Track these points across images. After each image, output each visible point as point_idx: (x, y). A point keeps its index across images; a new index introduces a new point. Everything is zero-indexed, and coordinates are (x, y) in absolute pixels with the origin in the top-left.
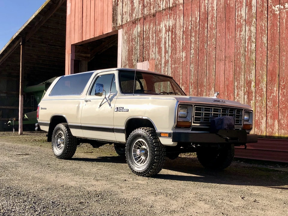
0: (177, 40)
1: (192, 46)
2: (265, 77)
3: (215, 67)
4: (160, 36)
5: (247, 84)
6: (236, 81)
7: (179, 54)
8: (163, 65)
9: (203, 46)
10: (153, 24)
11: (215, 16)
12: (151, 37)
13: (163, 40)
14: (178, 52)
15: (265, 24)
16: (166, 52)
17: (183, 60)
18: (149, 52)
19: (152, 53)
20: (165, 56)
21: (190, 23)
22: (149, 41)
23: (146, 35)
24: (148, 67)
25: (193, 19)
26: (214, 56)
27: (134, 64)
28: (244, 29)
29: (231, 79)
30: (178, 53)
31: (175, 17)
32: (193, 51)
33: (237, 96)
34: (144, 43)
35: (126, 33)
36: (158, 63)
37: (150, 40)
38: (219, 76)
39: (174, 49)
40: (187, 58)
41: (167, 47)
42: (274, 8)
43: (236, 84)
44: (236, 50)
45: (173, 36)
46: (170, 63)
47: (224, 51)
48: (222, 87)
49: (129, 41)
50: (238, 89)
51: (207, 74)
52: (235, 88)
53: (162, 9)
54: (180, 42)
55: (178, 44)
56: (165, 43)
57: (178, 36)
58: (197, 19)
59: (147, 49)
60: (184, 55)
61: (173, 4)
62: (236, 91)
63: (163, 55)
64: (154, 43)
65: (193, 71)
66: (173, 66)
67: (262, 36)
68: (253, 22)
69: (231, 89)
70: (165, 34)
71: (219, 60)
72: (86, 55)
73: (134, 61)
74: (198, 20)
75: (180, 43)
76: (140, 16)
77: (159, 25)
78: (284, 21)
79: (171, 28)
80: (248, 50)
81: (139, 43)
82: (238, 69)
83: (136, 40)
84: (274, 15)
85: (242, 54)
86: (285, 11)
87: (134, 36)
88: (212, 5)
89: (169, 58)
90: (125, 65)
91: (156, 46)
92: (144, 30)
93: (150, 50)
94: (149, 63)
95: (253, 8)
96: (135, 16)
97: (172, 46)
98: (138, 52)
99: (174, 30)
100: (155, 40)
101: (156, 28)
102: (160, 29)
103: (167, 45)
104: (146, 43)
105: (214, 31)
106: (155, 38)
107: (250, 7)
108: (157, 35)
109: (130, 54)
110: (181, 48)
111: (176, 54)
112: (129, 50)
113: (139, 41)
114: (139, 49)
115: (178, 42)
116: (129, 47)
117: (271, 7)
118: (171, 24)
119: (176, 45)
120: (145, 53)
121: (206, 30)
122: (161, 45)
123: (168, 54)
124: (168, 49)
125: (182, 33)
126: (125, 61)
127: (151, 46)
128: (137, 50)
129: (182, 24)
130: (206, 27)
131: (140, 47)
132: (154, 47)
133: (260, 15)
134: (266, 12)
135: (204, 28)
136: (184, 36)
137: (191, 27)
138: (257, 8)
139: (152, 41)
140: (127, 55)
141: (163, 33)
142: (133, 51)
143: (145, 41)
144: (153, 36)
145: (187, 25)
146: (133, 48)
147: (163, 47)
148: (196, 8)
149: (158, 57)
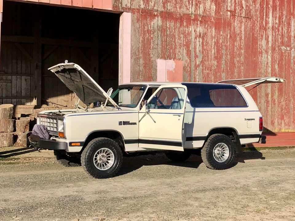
0: (209, 49)
1: (223, 58)
2: (277, 92)
4: (189, 39)
5: (266, 95)
6: (259, 92)
7: (210, 62)
8: (193, 68)
10: (179, 23)
11: (243, 38)
12: (177, 36)
13: (193, 44)
14: (210, 60)
15: (276, 57)
16: (196, 56)
18: (174, 51)
19: (179, 54)
20: (195, 60)
21: (221, 37)
22: (174, 40)
23: (170, 32)
24: (174, 67)
25: (224, 35)
26: (242, 71)
27: (153, 59)
28: (263, 56)
31: (206, 27)
34: (168, 40)
36: (187, 65)
37: (177, 39)
39: (205, 56)
40: (219, 67)
41: (198, 52)
42: (281, 48)
43: (259, 94)
44: (258, 69)
45: (205, 43)
46: (201, 68)
49: (144, 31)
53: (190, 13)
56: (195, 47)
57: (209, 45)
58: (228, 36)
59: (172, 47)
60: (216, 63)
61: (203, 13)
63: (193, 58)
64: (181, 43)
66: (205, 71)
67: (275, 64)
68: (269, 53)
70: (195, 39)
73: (151, 56)
74: (229, 37)
75: (212, 52)
76: (161, 9)
77: (188, 28)
78: (287, 58)
79: (202, 35)
80: (266, 72)
83: (156, 33)
84: (282, 52)
85: (263, 74)
86: (287, 51)
87: (152, 28)
88: (240, 28)
89: (200, 63)
90: (137, 58)
91: (184, 48)
92: (167, 26)
93: (176, 49)
94: (174, 63)
95: (269, 43)
96: (153, 6)
97: (203, 52)
98: (159, 47)
99: (205, 38)
100: (182, 41)
101: (184, 29)
102: (188, 32)
103: (197, 50)
104: (170, 41)
105: (242, 50)
106: (182, 39)
107: (268, 42)
108: (185, 37)
109: (146, 47)
110: (212, 56)
111: (208, 61)
112: (143, 41)
113: (159, 35)
114: (160, 44)
115: (210, 51)
116: (144, 38)
117: (280, 47)
118: (201, 31)
119: (208, 52)
120: (169, 51)
121: (236, 48)
122: (190, 48)
123: (198, 59)
124: (199, 54)
125: (214, 43)
126: (137, 53)
127: (177, 45)
128: (157, 45)
129: (213, 35)
130: (235, 45)
131: (162, 43)
132: (182, 48)
133: (273, 49)
134: (277, 49)
135: (233, 45)
136: (215, 46)
137: (222, 41)
138: (272, 44)
139: (179, 41)
140: (141, 47)
141: (192, 37)
142: (150, 44)
143: (169, 39)
144: (179, 37)
145: (218, 38)
146: (151, 41)
147: (193, 51)
148: (227, 26)
149: (186, 58)
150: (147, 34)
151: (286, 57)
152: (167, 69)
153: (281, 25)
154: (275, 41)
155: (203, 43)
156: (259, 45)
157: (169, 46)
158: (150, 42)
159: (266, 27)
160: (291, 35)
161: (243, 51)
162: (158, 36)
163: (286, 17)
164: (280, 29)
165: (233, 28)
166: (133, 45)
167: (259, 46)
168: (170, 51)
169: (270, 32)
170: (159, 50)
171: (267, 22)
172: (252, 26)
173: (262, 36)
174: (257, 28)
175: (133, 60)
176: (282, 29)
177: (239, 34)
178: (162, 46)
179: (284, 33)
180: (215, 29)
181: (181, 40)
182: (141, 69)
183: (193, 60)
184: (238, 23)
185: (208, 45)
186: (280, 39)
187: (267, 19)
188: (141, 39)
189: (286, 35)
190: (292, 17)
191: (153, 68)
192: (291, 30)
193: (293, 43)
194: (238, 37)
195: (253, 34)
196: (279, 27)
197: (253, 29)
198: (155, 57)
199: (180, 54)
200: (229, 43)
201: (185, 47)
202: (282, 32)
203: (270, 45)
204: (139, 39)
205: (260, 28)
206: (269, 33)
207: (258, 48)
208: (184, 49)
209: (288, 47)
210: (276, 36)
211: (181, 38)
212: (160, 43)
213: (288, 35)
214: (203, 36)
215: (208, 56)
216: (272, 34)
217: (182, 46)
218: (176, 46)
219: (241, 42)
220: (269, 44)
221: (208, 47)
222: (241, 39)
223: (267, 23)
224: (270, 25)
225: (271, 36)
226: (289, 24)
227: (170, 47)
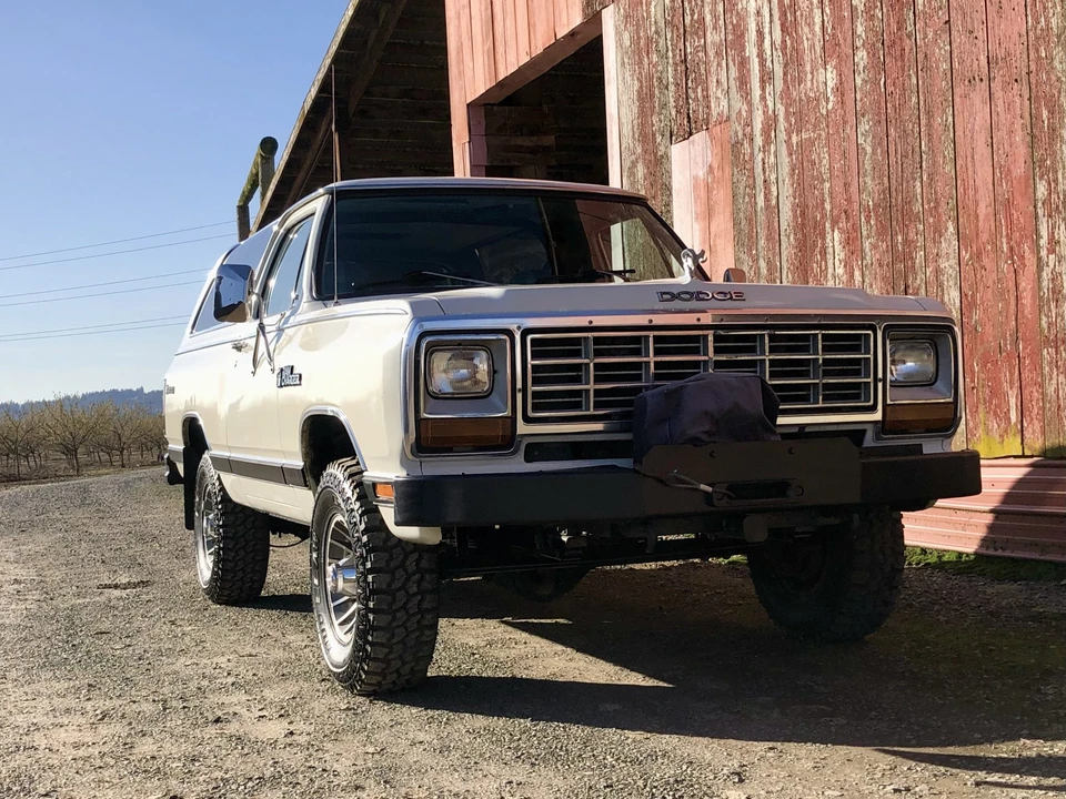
0: (802, 15)
1: (858, 33)
3: (950, 119)
4: (740, 6)
6: (1041, 178)
7: (812, 80)
8: (759, 141)
9: (901, 24)
12: (708, 18)
13: (752, 27)
14: (808, 68)
16: (766, 78)
17: (830, 107)
18: (706, 89)
19: (719, 94)
20: (763, 98)
22: (703, 41)
23: (692, 15)
24: (710, 159)
26: (945, 66)
27: (662, 150)
29: (1019, 169)
30: (809, 76)
32: (865, 53)
33: (1051, 251)
34: (689, 51)
35: (627, 16)
36: (740, 135)
37: (708, 34)
38: (969, 159)
39: (793, 59)
40: (843, 95)
41: (769, 53)
43: (1042, 190)
44: (1030, 19)
46: (783, 129)
47: (981, 35)
48: (987, 215)
49: (640, 51)
50: (1050, 216)
51: (924, 156)
52: (1040, 212)
54: (813, 18)
55: (806, 29)
56: (760, 34)
59: (700, 75)
60: (831, 77)
62: (1045, 226)
63: (757, 92)
64: (721, 43)
65: (869, 150)
66: (795, 139)
69: (1022, 221)
71: (967, 83)
72: (534, 138)
75: (810, 25)
81: (670, 54)
82: (1045, 114)
83: (662, 42)
85: (1059, 37)
87: (653, 29)
89: (779, 106)
91: (730, 58)
93: (709, 78)
94: (709, 143)
97: (784, 46)
98: (670, 95)
100: (723, 28)
103: (768, 42)
104: (694, 50)
106: (721, 21)
108: (730, 6)
109: (646, 109)
110: (817, 46)
111: (800, 79)
112: (639, 93)
113: (669, 44)
114: (672, 81)
115: (806, 22)
116: (640, 79)
119: (800, 37)
120: (693, 95)
122: (747, 49)
123: (772, 87)
124: (773, 62)
126: (632, 146)
127: (712, 58)
128: (668, 86)
131: (676, 71)
132: (725, 63)
139: (715, 36)
140: (636, 117)
142: (654, 94)
143: (690, 44)
144: (715, 15)
146: (655, 80)
147: (754, 56)
149: (739, 104)
150: (646, 58)
152: (694, 179)
157: (693, 76)
158: (653, 86)
162: (666, 50)
168: (696, 95)
178: (677, 85)
181: (719, 28)
183: (758, 99)
188: (636, 85)
191: (664, 186)
201: (733, 52)
204: (632, 88)
208: (731, 65)
211: (719, 17)
212: (671, 78)
215: (802, 56)
217: (724, 52)
218: (709, 64)
221: (799, 7)
227: (695, 78)
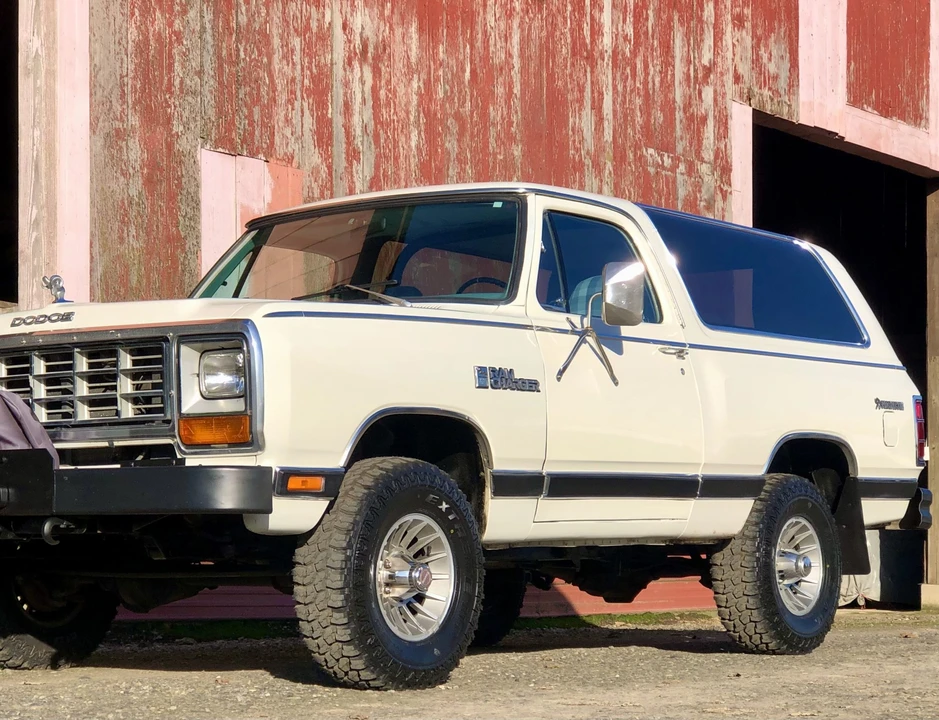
4: (323, 61)
11: (517, 90)
12: (276, 42)
13: (338, 91)
14: (402, 175)
16: (353, 155)
18: (267, 114)
19: (288, 132)
21: (441, 73)
22: (265, 60)
23: (251, 19)
24: (268, 197)
25: (450, 62)
27: (183, 145)
28: (587, 182)
31: (387, 12)
34: (242, 54)
36: (317, 192)
37: (276, 58)
39: (387, 157)
41: (359, 132)
42: (645, 153)
45: (382, 93)
54: (410, 133)
55: (403, 139)
56: (348, 107)
57: (400, 103)
58: (464, 71)
59: (259, 96)
63: (340, 162)
64: (293, 80)
68: (607, 172)
70: (348, 68)
73: (177, 128)
74: (467, 75)
75: (408, 138)
77: (318, 7)
79: (371, 49)
83: (192, 14)
84: (647, 175)
86: (663, 173)
88: (506, 42)
90: (118, 131)
91: (306, 105)
93: (275, 109)
94: (268, 177)
95: (606, 124)
97: (376, 137)
98: (207, 88)
99: (383, 68)
100: (299, 67)
101: (304, 11)
102: (320, 27)
103: (356, 120)
104: (251, 61)
105: (514, 146)
106: (297, 58)
107: (600, 120)
108: (309, 51)
109: (154, 76)
110: (412, 160)
111: (395, 179)
112: (142, 47)
113: (208, 26)
114: (212, 73)
115: (402, 131)
116: (143, 31)
117: (640, 148)
118: (368, 33)
119: (394, 140)
120: (245, 110)
121: (492, 132)
122: (330, 111)
123: (360, 168)
124: (362, 144)
125: (415, 97)
126: (117, 107)
127: (279, 88)
128: (200, 73)
129: (413, 60)
130: (492, 118)
131: (221, 66)
132: (297, 104)
133: (620, 158)
134: (631, 155)
135: (484, 115)
136: (422, 115)
137: (446, 92)
138: (614, 131)
139: (286, 67)
140: (131, 75)
141: (335, 56)
142: (171, 67)
143: (245, 50)
144: (287, 45)
145: (429, 73)
146: (175, 51)
147: (338, 121)
148: (459, 23)
149: (315, 158)
150: (158, 14)
151: (661, 199)
152: (242, 207)
153: (642, 49)
154: (624, 118)
155: (375, 90)
156: (573, 130)
157: (248, 89)
158: (171, 56)
159: (593, 49)
160: (674, 101)
161: (517, 151)
162: (203, 29)
163: (658, 16)
164: (639, 66)
165: (480, 35)
166: (97, 61)
167: (570, 133)
168: (251, 113)
169: (606, 76)
170: (209, 99)
171: (597, 28)
172: (547, 38)
173: (581, 90)
174: (564, 51)
175: (100, 143)
176: (646, 67)
177: (501, 69)
178: (221, 83)
179: (650, 85)
180: (421, 30)
181: (294, 64)
182: (133, 192)
183: (341, 170)
184: (498, 16)
185: (394, 103)
186: (639, 114)
187: (597, 15)
188: (133, 34)
189: (659, 99)
190: (676, 18)
191: (184, 192)
192: (673, 75)
193: (682, 139)
194: (501, 80)
195: (551, 77)
196: (635, 56)
197: (548, 50)
198: (191, 137)
199: (289, 136)
200: (468, 104)
201: (311, 101)
202: (645, 83)
203: (608, 136)
204: (123, 30)
205: (574, 54)
206: (604, 78)
207: (568, 141)
208: (307, 113)
209: (666, 155)
210: (625, 98)
211: (293, 51)
212: (209, 68)
213: (666, 96)
214: (377, 58)
215: (396, 159)
216: (615, 87)
217: (298, 94)
218: (274, 92)
219: (509, 108)
220: (606, 133)
221: (395, 113)
222: (510, 94)
223: (596, 31)
224: (607, 41)
225: (611, 93)
226: (668, 47)
227: (251, 94)
